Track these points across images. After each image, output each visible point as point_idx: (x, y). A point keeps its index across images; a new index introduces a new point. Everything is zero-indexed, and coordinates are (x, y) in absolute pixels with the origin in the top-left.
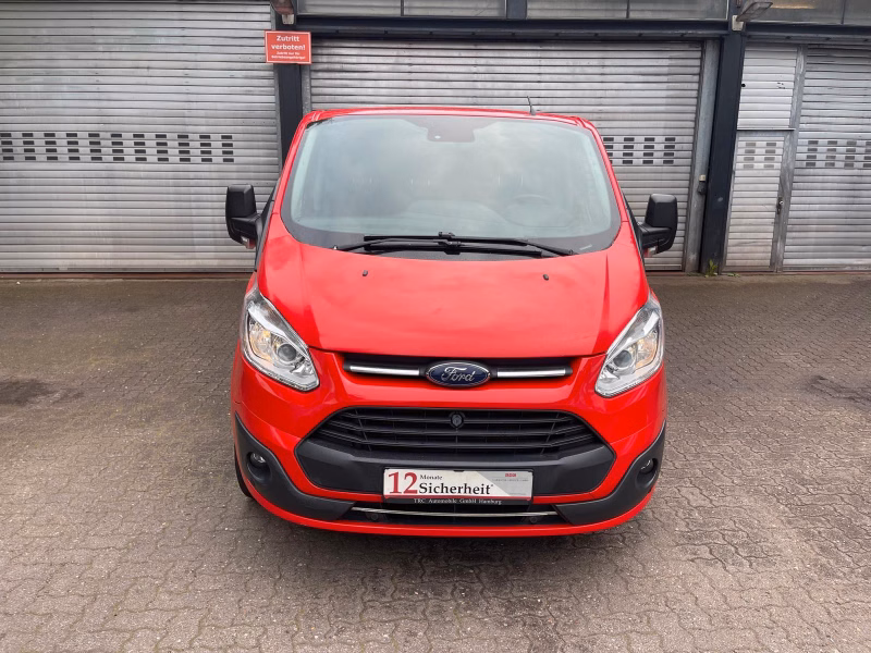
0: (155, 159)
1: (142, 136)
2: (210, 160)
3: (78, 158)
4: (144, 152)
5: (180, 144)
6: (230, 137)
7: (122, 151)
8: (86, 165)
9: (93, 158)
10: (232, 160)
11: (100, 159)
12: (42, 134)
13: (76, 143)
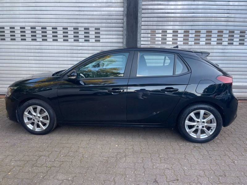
0: (62, 40)
1: (56, 29)
2: (89, 41)
3: (25, 40)
4: (57, 36)
5: (74, 33)
6: (99, 29)
7: (46, 36)
8: (29, 42)
9: (32, 40)
10: (99, 41)
11: (36, 40)
12: (8, 28)
13: (24, 32)
